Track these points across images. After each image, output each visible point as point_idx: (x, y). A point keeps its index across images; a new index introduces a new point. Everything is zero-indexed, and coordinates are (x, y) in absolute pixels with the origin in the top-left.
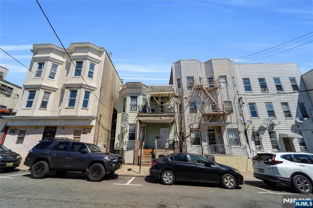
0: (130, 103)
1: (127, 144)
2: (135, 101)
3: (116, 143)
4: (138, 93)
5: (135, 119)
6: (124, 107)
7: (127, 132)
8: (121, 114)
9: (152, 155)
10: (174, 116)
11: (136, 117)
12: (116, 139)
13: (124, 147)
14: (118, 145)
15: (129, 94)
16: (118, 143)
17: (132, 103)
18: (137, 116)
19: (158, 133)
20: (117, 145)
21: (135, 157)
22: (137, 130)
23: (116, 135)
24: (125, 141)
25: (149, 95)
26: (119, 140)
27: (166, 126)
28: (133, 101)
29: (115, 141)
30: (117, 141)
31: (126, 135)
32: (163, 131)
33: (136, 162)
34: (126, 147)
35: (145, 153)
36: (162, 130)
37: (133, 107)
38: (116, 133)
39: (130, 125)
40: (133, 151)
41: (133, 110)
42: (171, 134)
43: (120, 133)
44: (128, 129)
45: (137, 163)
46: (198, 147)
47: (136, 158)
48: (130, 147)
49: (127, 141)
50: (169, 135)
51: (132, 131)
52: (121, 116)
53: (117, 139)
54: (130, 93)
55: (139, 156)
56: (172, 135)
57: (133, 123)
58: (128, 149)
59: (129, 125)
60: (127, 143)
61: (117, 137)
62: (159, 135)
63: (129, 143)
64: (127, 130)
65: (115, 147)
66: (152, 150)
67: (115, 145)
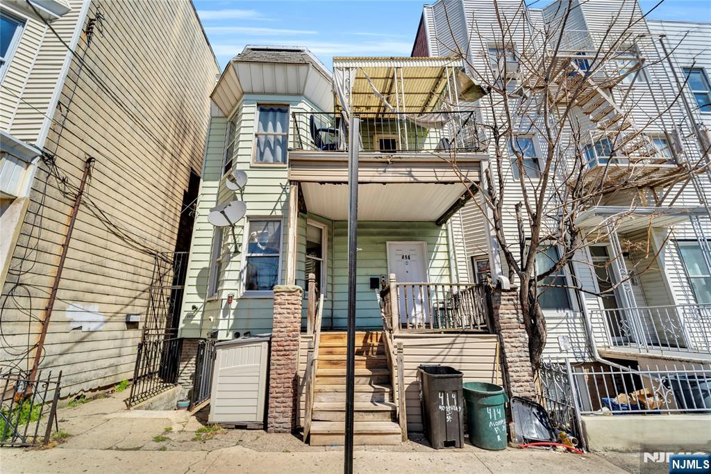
0: (255, 131)
1: (236, 309)
2: (279, 124)
3: (186, 308)
4: (293, 89)
5: (276, 198)
6: (230, 152)
7: (237, 252)
8: (216, 184)
9: (368, 367)
10: (477, 164)
11: (280, 190)
12: (187, 289)
13: (223, 325)
14: (198, 316)
15: (252, 93)
16: (198, 306)
17: (262, 131)
18: (284, 182)
19: (380, 263)
20: (190, 317)
21: (272, 383)
22: (286, 243)
23: (189, 273)
24: (225, 295)
25: (346, 73)
26: (201, 294)
27: (413, 234)
28: (270, 124)
29: (186, 298)
30: (191, 297)
31: (232, 266)
32: (400, 253)
33: (281, 417)
34: (231, 322)
35: (331, 353)
36: (395, 249)
37: (267, 149)
38: (190, 265)
39: (253, 220)
40: (266, 344)
41: (266, 162)
42: (435, 264)
43: (207, 265)
44: (244, 240)
45: (288, 424)
46: (567, 318)
47: (281, 387)
48: (252, 325)
49: (238, 295)
50: (425, 268)
51: (261, 251)
52: (216, 191)
53: (194, 290)
54: (255, 90)
55: (296, 379)
56: (437, 272)
57: (268, 213)
58: (242, 333)
59: (247, 225)
60: (234, 304)
61: (194, 281)
62: (383, 272)
63: (246, 304)
64: (237, 245)
65: (181, 325)
66: (366, 338)
67: (183, 316)
